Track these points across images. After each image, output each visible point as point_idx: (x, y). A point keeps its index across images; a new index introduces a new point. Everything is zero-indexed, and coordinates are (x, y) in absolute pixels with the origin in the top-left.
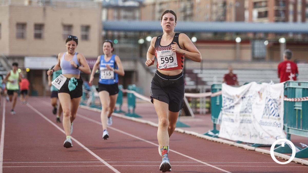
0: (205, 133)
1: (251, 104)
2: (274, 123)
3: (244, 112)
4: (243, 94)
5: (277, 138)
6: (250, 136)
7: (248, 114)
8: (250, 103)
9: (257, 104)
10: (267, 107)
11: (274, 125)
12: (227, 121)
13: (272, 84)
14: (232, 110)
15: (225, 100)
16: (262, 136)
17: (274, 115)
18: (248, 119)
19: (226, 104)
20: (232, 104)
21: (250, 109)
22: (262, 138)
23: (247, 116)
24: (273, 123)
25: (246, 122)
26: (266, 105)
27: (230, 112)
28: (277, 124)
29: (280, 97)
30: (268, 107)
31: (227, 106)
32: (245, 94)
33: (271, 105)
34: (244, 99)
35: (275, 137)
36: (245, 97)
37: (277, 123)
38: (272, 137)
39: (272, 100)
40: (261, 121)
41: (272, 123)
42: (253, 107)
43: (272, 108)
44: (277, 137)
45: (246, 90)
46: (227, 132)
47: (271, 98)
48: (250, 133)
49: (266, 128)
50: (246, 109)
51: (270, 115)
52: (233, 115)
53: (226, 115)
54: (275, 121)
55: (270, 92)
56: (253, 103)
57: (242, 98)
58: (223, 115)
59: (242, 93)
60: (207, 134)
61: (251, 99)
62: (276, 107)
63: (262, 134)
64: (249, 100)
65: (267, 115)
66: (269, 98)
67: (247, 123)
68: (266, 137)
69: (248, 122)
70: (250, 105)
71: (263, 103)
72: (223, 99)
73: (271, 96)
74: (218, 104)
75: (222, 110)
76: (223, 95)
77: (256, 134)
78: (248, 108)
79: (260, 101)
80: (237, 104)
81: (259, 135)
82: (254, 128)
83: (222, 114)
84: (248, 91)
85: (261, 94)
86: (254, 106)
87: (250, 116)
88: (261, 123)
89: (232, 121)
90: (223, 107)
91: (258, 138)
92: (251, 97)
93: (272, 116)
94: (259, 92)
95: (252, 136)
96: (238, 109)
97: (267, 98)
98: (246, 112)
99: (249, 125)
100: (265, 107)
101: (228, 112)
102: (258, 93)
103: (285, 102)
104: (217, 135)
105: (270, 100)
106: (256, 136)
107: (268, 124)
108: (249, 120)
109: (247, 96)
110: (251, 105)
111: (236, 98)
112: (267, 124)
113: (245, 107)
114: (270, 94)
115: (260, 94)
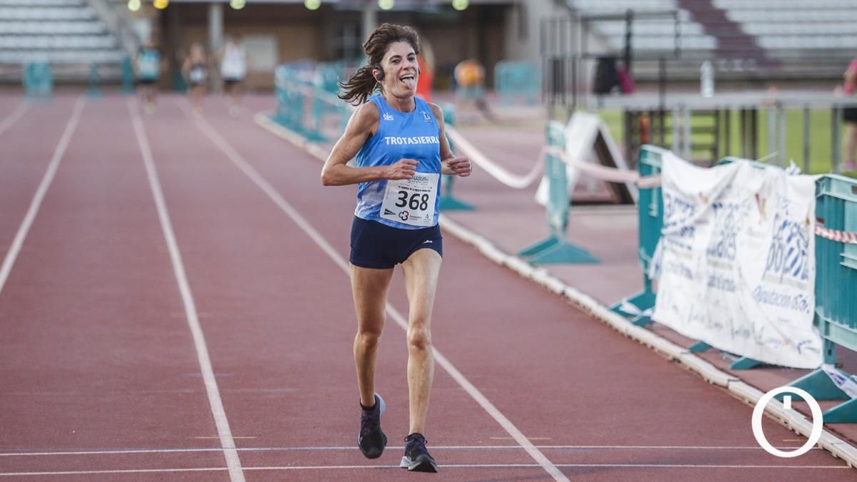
0: (613, 305)
1: (735, 230)
2: (796, 298)
3: (716, 252)
4: (715, 195)
5: (802, 347)
6: (732, 330)
7: (724, 260)
8: (732, 228)
9: (751, 232)
10: (777, 246)
11: (797, 303)
12: (675, 272)
13: (791, 174)
14: (687, 240)
15: (669, 206)
16: (760, 337)
17: (796, 274)
18: (725, 277)
19: (672, 219)
20: (688, 223)
21: (731, 245)
22: (761, 344)
23: (723, 266)
24: (792, 299)
25: (721, 285)
26: (774, 238)
27: (682, 245)
28: (805, 301)
29: (808, 221)
30: (781, 247)
31: (674, 224)
32: (720, 196)
33: (789, 239)
34: (720, 211)
35: (796, 342)
36: (721, 205)
37: (804, 298)
38: (788, 341)
39: (792, 225)
40: (759, 287)
41: (789, 298)
42: (738, 239)
43: (792, 250)
44: (800, 344)
45: (724, 184)
46: (675, 307)
47: (789, 219)
48: (731, 321)
49: (773, 311)
50: (721, 243)
51: (786, 270)
52: (690, 257)
53: (673, 251)
54: (798, 292)
55: (785, 200)
56: (739, 229)
57: (715, 206)
58: (666, 254)
59: (715, 189)
60: (617, 310)
61: (737, 215)
62: (802, 248)
63: (762, 329)
64: (730, 216)
65: (777, 270)
66: (783, 218)
67: (723, 288)
68: (772, 340)
69: (727, 286)
70: (729, 234)
71: (768, 229)
72: (666, 201)
73: (787, 213)
74: (654, 213)
75: (663, 235)
76: (665, 190)
77: (747, 327)
78: (727, 243)
79: (760, 223)
80: (700, 222)
81: (754, 331)
82: (741, 308)
83: (664, 248)
84: (729, 186)
85: (764, 201)
86: (742, 237)
87: (731, 268)
88: (761, 296)
89: (689, 274)
90: (666, 227)
91: (751, 341)
92: (737, 207)
93: (789, 275)
94: (757, 196)
95: (737, 332)
96: (703, 239)
97: (777, 216)
98: (720, 255)
99: (729, 294)
100: (773, 246)
101: (677, 243)
102: (755, 199)
103: (819, 238)
104: (648, 312)
105: (785, 224)
106: (747, 334)
107: (779, 301)
108: (727, 281)
109: (726, 201)
110: (734, 235)
111: (699, 201)
112: (776, 299)
113: (720, 238)
114: (786, 206)
115: (761, 202)
